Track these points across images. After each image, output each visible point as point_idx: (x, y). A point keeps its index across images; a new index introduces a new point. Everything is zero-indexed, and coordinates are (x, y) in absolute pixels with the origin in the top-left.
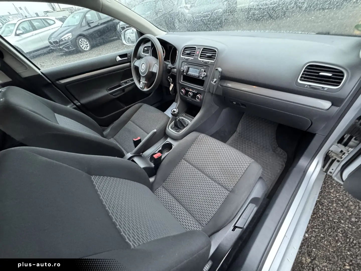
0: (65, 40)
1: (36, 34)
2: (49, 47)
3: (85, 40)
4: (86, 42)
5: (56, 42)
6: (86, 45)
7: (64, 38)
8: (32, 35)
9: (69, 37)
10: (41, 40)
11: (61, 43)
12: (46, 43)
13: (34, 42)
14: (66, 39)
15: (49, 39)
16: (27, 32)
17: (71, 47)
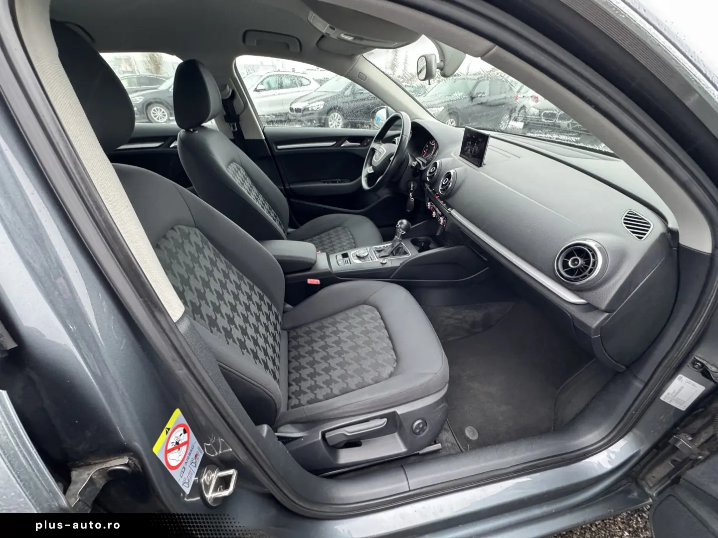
0: (312, 110)
1: (279, 94)
2: (287, 113)
3: (339, 116)
4: (339, 119)
5: (298, 110)
6: (337, 124)
7: (312, 107)
8: (274, 95)
9: (319, 106)
10: (282, 103)
11: (305, 113)
12: (286, 108)
13: (272, 104)
14: (314, 108)
15: (291, 105)
16: (270, 88)
17: (314, 122)
